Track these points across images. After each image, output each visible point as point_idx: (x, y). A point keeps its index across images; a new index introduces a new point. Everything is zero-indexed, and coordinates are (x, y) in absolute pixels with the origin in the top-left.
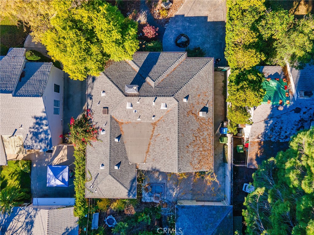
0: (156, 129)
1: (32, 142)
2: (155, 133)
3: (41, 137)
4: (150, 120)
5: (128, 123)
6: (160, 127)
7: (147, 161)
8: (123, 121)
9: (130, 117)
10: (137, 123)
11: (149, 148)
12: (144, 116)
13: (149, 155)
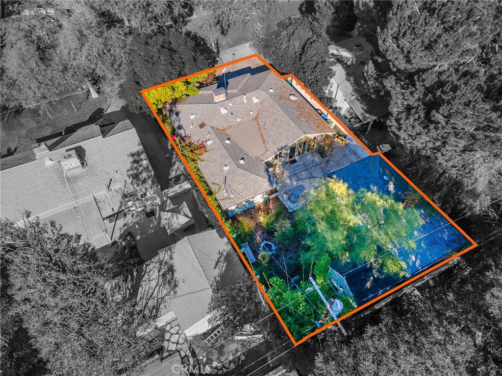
0: (259, 121)
1: (134, 187)
2: (261, 124)
3: (143, 177)
4: (250, 117)
5: (229, 127)
6: (262, 117)
7: (268, 149)
8: (224, 128)
9: (229, 121)
10: (239, 124)
11: (263, 138)
12: (242, 115)
13: (268, 143)
